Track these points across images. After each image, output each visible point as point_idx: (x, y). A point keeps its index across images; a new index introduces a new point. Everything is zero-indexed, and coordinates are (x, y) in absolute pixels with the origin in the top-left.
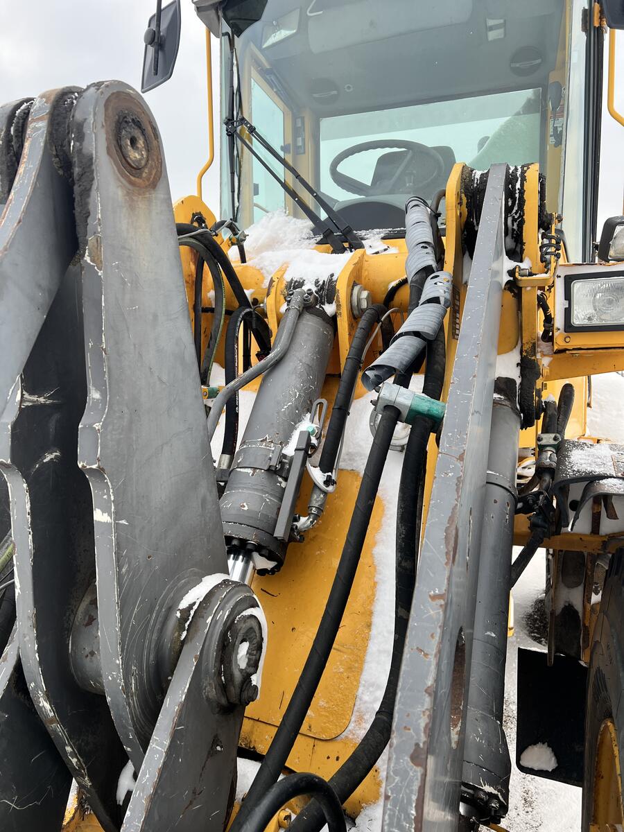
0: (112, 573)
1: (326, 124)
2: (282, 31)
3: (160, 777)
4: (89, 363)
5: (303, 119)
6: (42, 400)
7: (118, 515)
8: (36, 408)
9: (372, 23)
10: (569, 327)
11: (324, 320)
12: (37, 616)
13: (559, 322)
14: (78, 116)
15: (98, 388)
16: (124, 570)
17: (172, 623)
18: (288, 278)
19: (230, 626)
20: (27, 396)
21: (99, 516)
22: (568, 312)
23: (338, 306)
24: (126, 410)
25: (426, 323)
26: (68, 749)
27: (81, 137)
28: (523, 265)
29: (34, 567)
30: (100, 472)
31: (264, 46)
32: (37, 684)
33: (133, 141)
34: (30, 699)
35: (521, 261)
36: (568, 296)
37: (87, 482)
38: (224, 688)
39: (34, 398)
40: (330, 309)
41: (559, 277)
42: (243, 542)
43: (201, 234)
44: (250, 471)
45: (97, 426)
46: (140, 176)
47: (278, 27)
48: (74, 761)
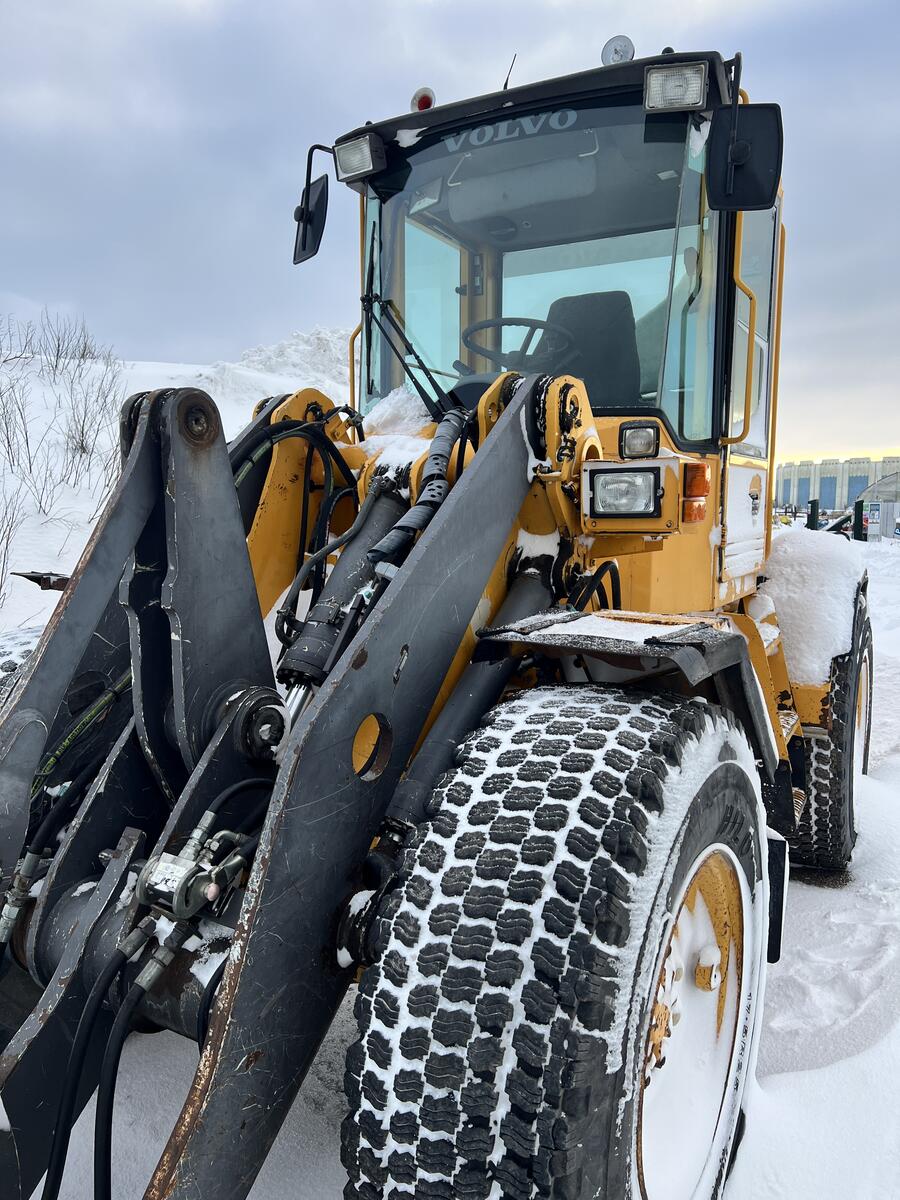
0: (181, 669)
1: (509, 258)
2: (427, 199)
3: (200, 781)
4: (168, 550)
5: (481, 256)
6: (148, 569)
7: (183, 637)
8: (144, 573)
9: (505, 196)
10: (594, 514)
11: (398, 502)
12: (143, 695)
13: (586, 508)
14: (164, 414)
15: (173, 565)
16: (188, 669)
17: (222, 709)
18: (377, 464)
19: (254, 710)
20: (139, 566)
21: (174, 637)
22: (592, 501)
23: (411, 491)
24: (190, 576)
25: (413, 520)
26: (163, 783)
27: (165, 426)
28: (544, 464)
29: (141, 667)
30: (172, 611)
31: (411, 212)
32: (144, 737)
33: (197, 421)
34: (140, 747)
35: (544, 460)
36: (592, 488)
37: (167, 616)
38: (248, 748)
39: (144, 568)
40: (405, 493)
41: (585, 471)
42: (301, 674)
43: (306, 427)
44: (315, 623)
45: (171, 585)
46: (202, 439)
47: (422, 196)
48: (167, 792)
